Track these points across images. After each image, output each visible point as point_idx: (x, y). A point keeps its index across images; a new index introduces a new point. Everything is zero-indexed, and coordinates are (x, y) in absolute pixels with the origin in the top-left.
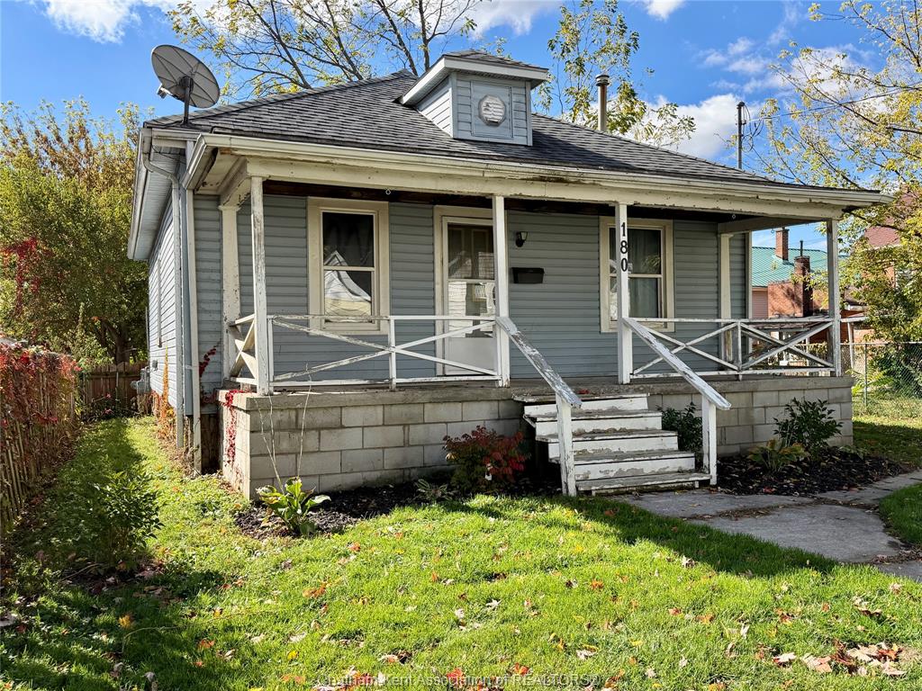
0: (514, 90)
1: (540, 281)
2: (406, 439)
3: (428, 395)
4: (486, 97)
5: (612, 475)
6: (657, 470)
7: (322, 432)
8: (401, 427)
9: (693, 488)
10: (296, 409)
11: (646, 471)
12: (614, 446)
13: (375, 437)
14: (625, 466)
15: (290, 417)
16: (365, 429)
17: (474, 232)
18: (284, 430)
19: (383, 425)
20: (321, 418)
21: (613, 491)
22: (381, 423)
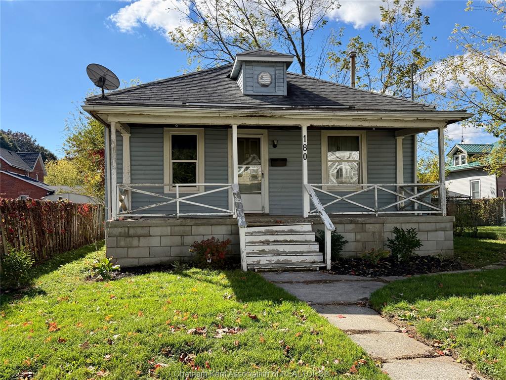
0: (277, 68)
1: (285, 165)
2: (182, 242)
3: (193, 222)
4: (261, 73)
5: (273, 262)
6: (300, 261)
7: (140, 238)
8: (180, 237)
9: (316, 270)
10: (128, 227)
11: (293, 261)
12: (281, 248)
13: (166, 241)
14: (281, 258)
15: (125, 230)
16: (162, 237)
17: (251, 141)
18: (122, 236)
19: (171, 235)
20: (140, 231)
21: (268, 270)
22: (170, 234)
